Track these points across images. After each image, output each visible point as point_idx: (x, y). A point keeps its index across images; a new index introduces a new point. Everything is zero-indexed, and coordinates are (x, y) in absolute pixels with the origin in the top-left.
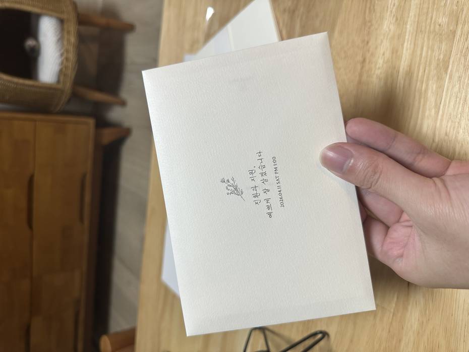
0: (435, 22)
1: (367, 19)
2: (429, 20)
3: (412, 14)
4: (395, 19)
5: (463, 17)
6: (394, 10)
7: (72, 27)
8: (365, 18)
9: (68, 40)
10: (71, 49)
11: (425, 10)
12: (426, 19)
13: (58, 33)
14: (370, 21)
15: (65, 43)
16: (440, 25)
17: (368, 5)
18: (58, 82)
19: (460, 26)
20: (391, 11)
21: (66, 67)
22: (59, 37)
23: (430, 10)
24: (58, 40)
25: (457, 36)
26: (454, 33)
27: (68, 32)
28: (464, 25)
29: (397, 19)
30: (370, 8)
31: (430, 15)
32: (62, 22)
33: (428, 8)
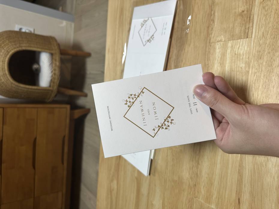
0: (239, 67)
1: (207, 63)
2: (236, 66)
3: (228, 62)
4: (219, 64)
5: (252, 64)
6: (219, 60)
7: (57, 57)
8: (205, 63)
9: (56, 64)
10: (57, 69)
11: (234, 61)
12: (235, 65)
13: (50, 60)
14: (208, 65)
15: (54, 65)
16: (241, 68)
17: (206, 57)
18: (50, 86)
19: (251, 69)
20: (218, 60)
21: (54, 78)
22: (51, 62)
23: (236, 60)
24: (50, 64)
25: (250, 74)
26: (248, 72)
27: (55, 60)
28: (252, 69)
29: (221, 64)
30: (207, 58)
31: (236, 63)
32: (52, 54)
33: (235, 60)
